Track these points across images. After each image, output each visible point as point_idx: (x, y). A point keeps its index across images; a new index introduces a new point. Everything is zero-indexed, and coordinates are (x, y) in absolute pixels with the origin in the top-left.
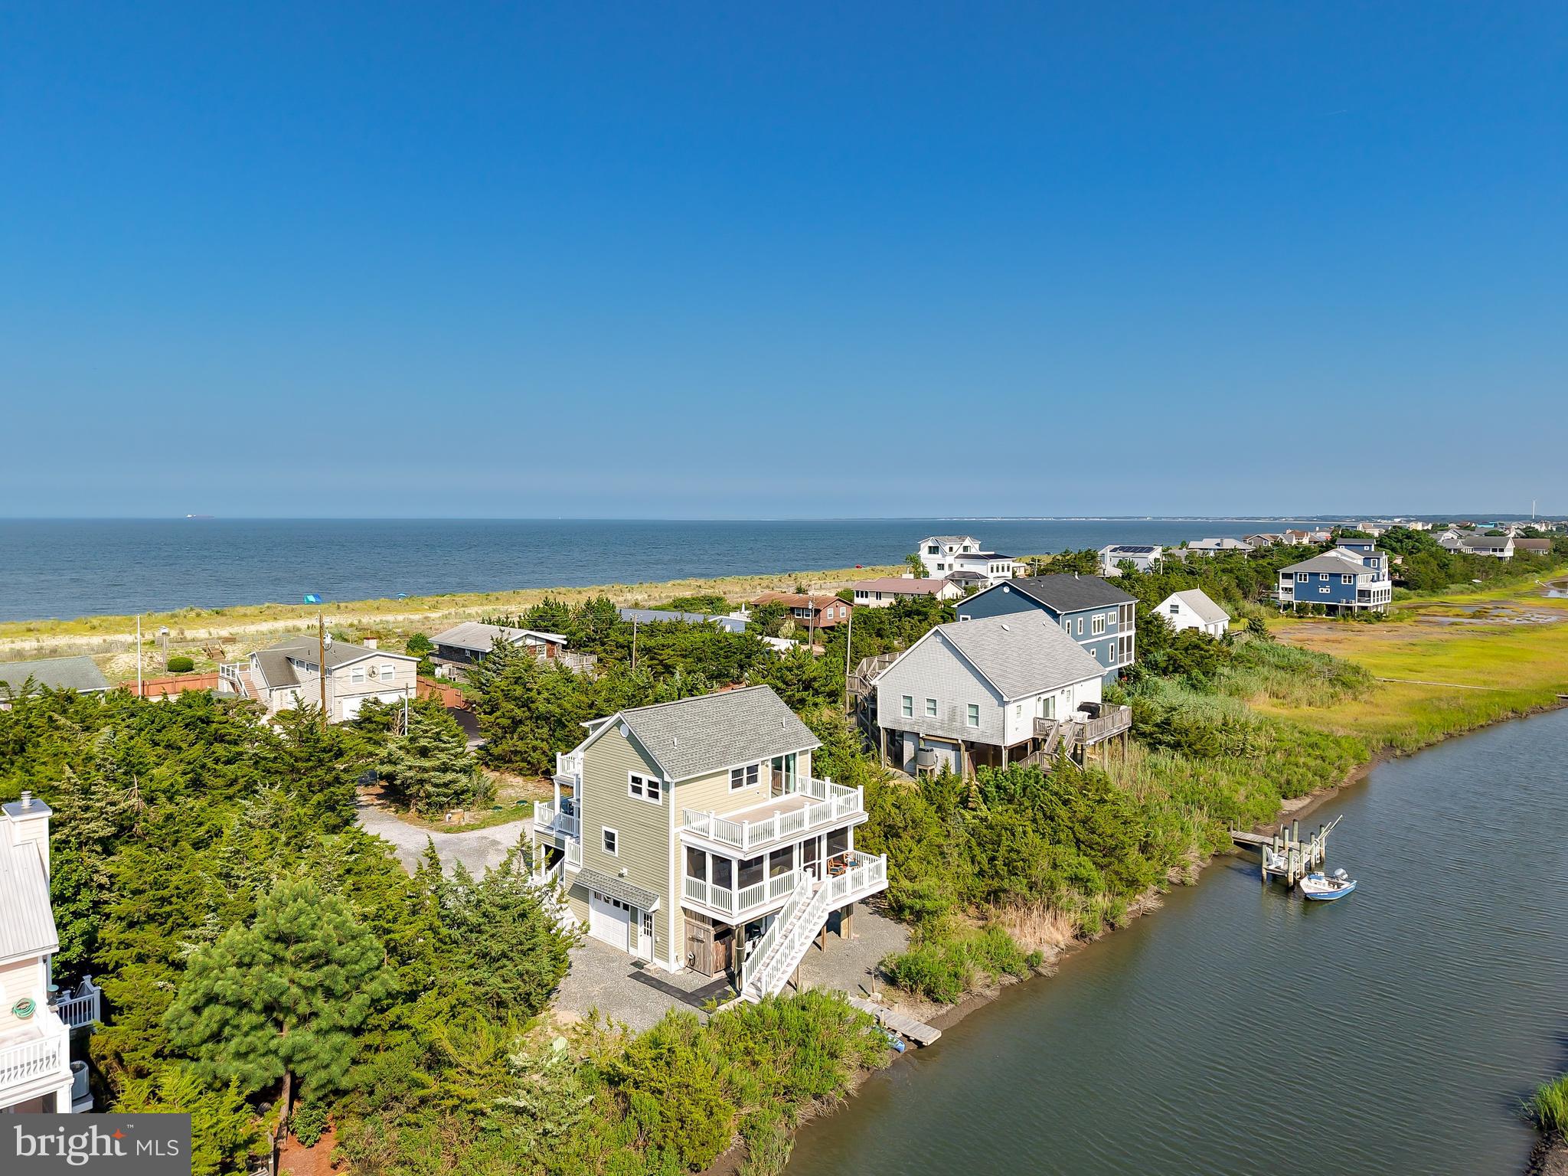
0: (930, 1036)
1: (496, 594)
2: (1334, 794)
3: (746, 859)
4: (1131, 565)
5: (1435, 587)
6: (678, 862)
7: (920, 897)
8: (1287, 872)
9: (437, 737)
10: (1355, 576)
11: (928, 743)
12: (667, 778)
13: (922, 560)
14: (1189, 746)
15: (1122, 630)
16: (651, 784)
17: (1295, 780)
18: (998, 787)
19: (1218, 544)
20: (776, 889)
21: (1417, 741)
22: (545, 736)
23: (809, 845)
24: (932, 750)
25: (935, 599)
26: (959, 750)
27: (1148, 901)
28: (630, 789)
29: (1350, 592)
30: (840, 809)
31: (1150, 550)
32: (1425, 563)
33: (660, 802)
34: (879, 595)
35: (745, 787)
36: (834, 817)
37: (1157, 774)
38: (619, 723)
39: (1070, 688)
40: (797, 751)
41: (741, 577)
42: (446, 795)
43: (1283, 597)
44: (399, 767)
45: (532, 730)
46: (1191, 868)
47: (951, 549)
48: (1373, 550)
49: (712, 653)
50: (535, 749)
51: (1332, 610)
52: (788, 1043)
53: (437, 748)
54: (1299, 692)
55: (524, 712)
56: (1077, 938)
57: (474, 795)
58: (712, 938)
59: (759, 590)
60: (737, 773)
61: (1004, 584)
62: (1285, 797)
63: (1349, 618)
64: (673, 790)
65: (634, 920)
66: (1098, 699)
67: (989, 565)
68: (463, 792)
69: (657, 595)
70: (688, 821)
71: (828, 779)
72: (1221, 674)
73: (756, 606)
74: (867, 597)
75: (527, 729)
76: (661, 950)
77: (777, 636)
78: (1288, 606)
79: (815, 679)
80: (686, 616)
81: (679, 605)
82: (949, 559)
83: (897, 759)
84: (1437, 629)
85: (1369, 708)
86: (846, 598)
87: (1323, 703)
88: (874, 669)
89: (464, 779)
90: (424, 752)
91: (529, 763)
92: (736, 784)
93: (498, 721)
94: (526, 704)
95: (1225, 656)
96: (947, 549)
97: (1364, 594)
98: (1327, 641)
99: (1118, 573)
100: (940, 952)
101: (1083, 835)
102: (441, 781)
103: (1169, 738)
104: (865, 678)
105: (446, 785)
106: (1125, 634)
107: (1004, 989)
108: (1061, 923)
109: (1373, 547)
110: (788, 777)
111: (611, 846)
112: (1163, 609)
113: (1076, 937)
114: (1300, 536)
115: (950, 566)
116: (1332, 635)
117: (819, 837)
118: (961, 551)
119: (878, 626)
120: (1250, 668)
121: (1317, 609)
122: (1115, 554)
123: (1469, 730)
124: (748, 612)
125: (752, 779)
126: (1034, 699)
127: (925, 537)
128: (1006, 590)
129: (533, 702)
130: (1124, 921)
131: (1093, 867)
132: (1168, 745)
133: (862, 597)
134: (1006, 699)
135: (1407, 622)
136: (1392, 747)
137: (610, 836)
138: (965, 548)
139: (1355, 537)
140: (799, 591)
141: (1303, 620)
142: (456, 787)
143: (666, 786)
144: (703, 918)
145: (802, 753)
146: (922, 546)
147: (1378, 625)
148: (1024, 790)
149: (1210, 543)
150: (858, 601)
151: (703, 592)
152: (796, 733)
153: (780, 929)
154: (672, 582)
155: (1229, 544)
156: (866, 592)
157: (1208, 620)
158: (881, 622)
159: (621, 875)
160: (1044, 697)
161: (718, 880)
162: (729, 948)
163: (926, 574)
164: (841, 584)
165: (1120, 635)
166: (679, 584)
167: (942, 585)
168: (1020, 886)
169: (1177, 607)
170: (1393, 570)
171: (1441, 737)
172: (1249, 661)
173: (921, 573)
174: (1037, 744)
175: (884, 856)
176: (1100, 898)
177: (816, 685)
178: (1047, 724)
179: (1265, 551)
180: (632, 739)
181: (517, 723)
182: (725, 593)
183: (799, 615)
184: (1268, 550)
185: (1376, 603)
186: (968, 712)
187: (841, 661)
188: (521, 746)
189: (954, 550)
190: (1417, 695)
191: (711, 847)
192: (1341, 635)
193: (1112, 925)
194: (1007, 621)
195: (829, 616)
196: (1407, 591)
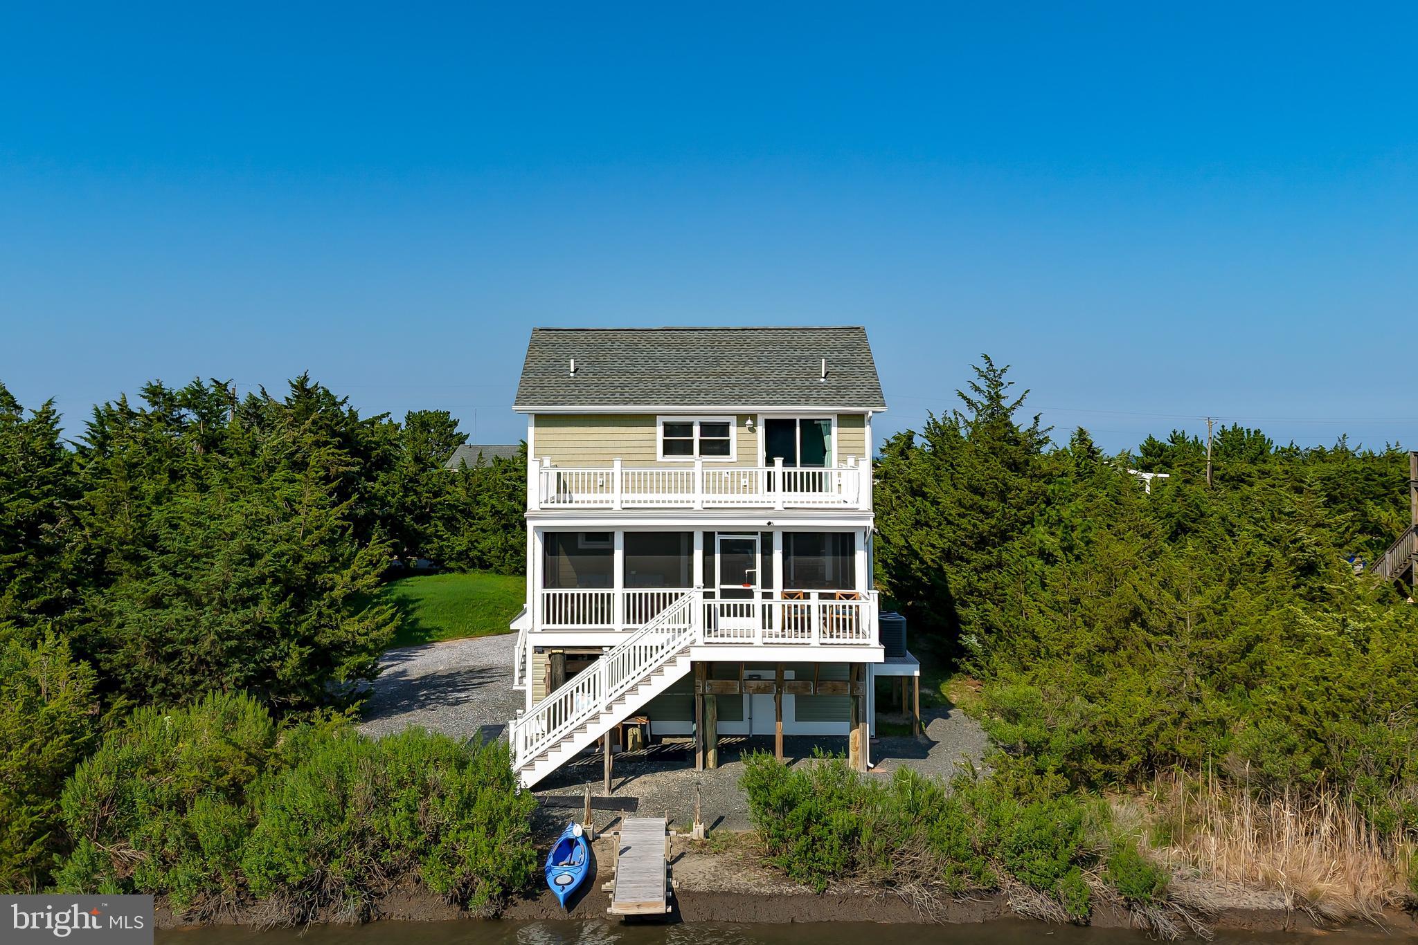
35: (697, 457)
60: (675, 427)
64: (531, 431)
92: (675, 447)
125: (714, 448)
152: (837, 388)
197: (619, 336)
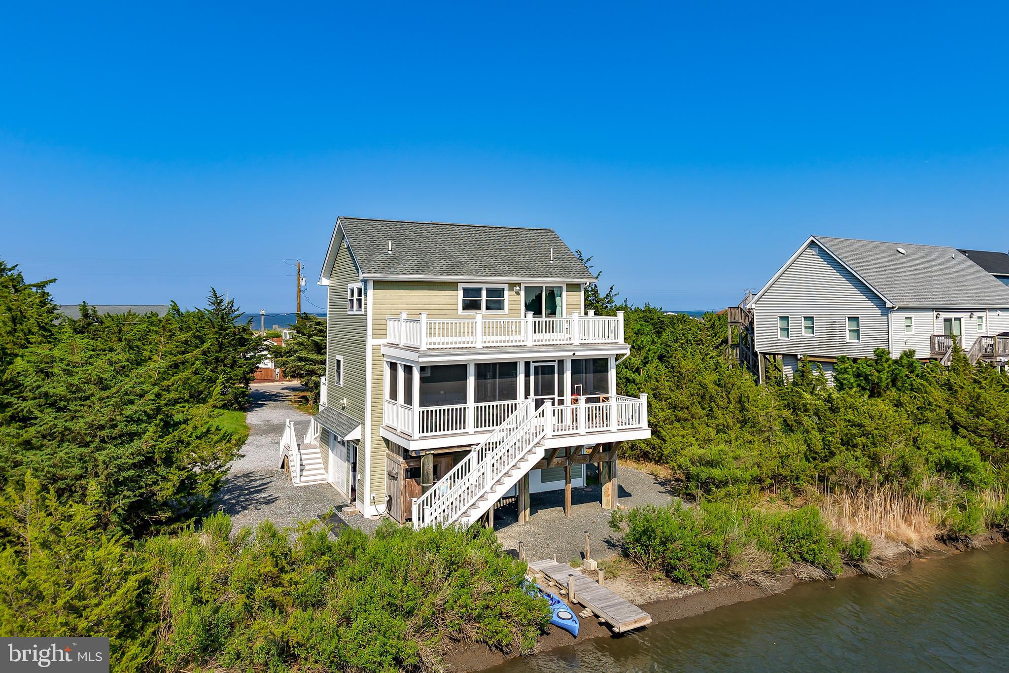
11: (807, 365)
16: (359, 291)
20: (484, 420)
28: (349, 305)
33: (362, 309)
35: (484, 312)
56: (945, 542)
58: (402, 473)
60: (471, 291)
64: (370, 292)
65: (348, 456)
70: (388, 332)
92: (471, 305)
101: (962, 417)
108: (917, 518)
111: (339, 377)
113: (940, 539)
125: (495, 305)
126: (930, 314)
131: (976, 455)
134: (889, 305)
137: (339, 365)
143: (365, 288)
144: (399, 450)
145: (571, 288)
159: (343, 407)
160: (945, 315)
161: (407, 399)
176: (986, 495)
178: (948, 342)
186: (848, 325)
191: (400, 354)
197: (405, 226)
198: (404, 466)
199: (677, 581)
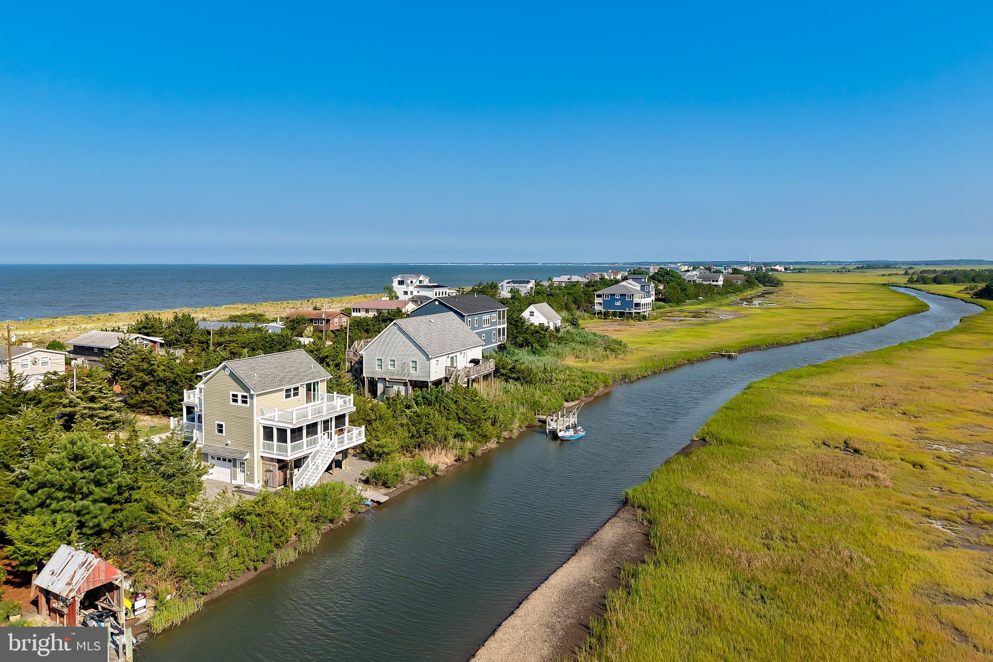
0: (384, 499)
1: (97, 316)
2: (591, 399)
3: (295, 427)
4: (518, 291)
5: (679, 302)
6: (259, 434)
7: (382, 447)
8: (557, 429)
9: (100, 390)
10: (633, 295)
11: (390, 383)
12: (252, 392)
13: (394, 289)
14: (524, 379)
15: (500, 324)
16: (243, 397)
17: (572, 393)
18: (423, 398)
19: (569, 279)
20: (309, 444)
21: (637, 375)
22: (164, 391)
23: (326, 422)
24: (392, 387)
25: (401, 311)
26: (407, 386)
27: (492, 445)
28: (231, 400)
29: (630, 304)
30: (341, 406)
31: (528, 282)
32: (674, 288)
33: (248, 405)
34: (367, 311)
35: (292, 398)
36: (338, 409)
37: (507, 392)
38: (225, 367)
39: (465, 351)
40: (319, 380)
41: (274, 303)
42: (107, 424)
43: (598, 308)
44: (78, 408)
45: (155, 388)
46: (515, 431)
47: (412, 282)
48: (647, 281)
49: (262, 345)
50: (157, 399)
51: (622, 314)
52: (317, 501)
53: (100, 397)
54: (589, 355)
55: (149, 378)
57: (123, 424)
58: (277, 469)
59: (288, 310)
60: (288, 391)
61: (436, 300)
62: (567, 401)
63: (630, 319)
64: (255, 399)
65: (235, 466)
66: (480, 357)
67: (434, 291)
68: (118, 422)
69: (216, 314)
70: (263, 414)
71: (335, 393)
72: (550, 346)
73: (287, 318)
74: (359, 312)
75: (152, 388)
76: (250, 478)
77: (302, 336)
78: (600, 313)
79: (327, 357)
80: (243, 324)
81: (233, 319)
82: (411, 288)
83: (374, 392)
84: (672, 323)
85: (622, 361)
86: (346, 313)
87: (599, 360)
88: (361, 346)
89: (117, 415)
90: (92, 399)
91: (153, 407)
92: (288, 396)
93: (132, 383)
94: (151, 373)
95: (555, 338)
96: (409, 282)
97: (637, 305)
98: (615, 330)
99: (509, 295)
100: (390, 467)
101: (461, 415)
102: (105, 416)
103: (514, 375)
104: (356, 351)
105: (107, 418)
106: (501, 327)
107: (420, 482)
108: (449, 455)
109: (647, 279)
110: (314, 394)
111: (221, 431)
112: (526, 314)
113: (456, 461)
114: (616, 274)
115: (412, 292)
116: (618, 328)
117: (331, 418)
118: (418, 283)
119: (366, 328)
120: (567, 343)
121: (614, 314)
122: (509, 285)
123: (664, 370)
124: (281, 323)
125: (296, 394)
126: (446, 357)
127: (396, 275)
128: (437, 303)
129: (155, 372)
130: (479, 452)
131: (466, 429)
132: (513, 378)
133: (357, 312)
134: (430, 357)
135: (659, 320)
136: (626, 378)
137: (220, 426)
138: (420, 282)
139: (640, 274)
140: (315, 309)
141: (606, 320)
142: (113, 419)
143: (252, 397)
144: (272, 460)
145: (321, 381)
146: (394, 280)
147: (644, 322)
148: (436, 398)
149: (564, 278)
150: (354, 314)
151: (248, 312)
152: (318, 372)
153: (312, 461)
154: (225, 306)
155: (575, 278)
156: (359, 309)
157: (549, 319)
158: (368, 325)
159: (227, 445)
160: (451, 356)
161: (279, 440)
162: (285, 474)
163: (397, 298)
164: (343, 305)
165: (499, 327)
166: (230, 308)
167: (405, 303)
168: (430, 439)
169: (533, 312)
170: (658, 292)
171: (650, 373)
172: (566, 340)
173: (394, 297)
174: (447, 379)
175: (363, 427)
176: (469, 444)
177: (328, 360)
178: (452, 369)
179: (594, 282)
180: (232, 375)
181: (145, 384)
182: (264, 312)
183: (316, 323)
184: (596, 282)
185: (644, 310)
186: (411, 364)
187: (343, 346)
188: (148, 397)
189: (414, 283)
190: (645, 354)
191: (276, 424)
192: (622, 328)
193: (473, 455)
194: (433, 318)
195: (335, 324)
196: (664, 304)
198: (277, 465)
199: (388, 487)
